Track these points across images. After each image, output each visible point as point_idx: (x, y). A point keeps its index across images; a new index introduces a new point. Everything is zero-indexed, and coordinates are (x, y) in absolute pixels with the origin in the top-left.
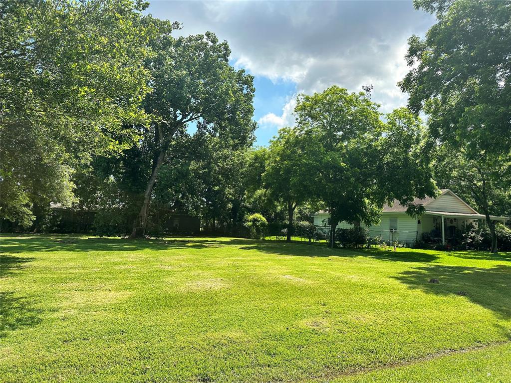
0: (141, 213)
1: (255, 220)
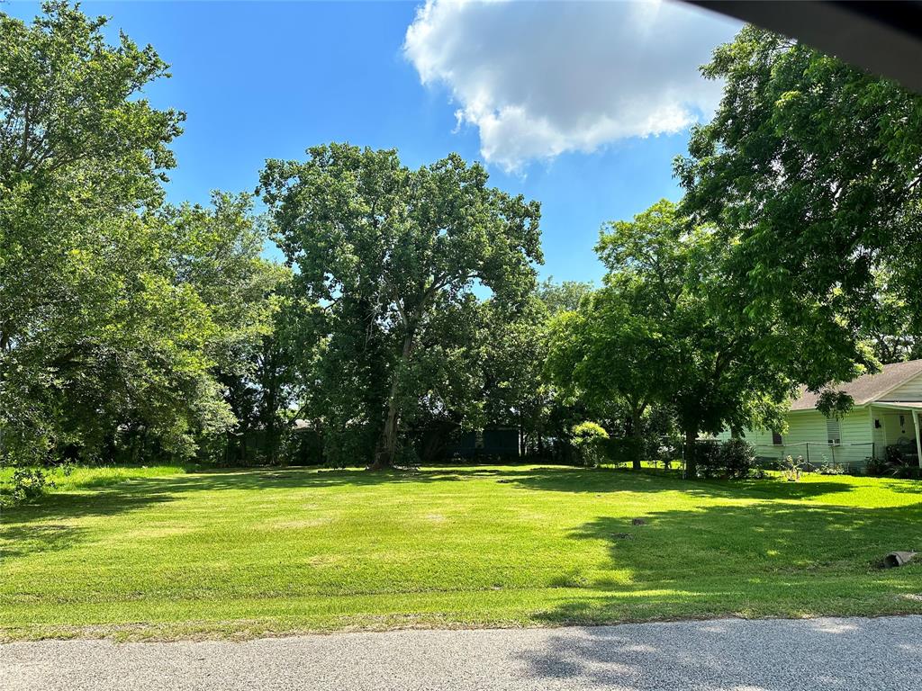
0: (386, 431)
1: (585, 434)
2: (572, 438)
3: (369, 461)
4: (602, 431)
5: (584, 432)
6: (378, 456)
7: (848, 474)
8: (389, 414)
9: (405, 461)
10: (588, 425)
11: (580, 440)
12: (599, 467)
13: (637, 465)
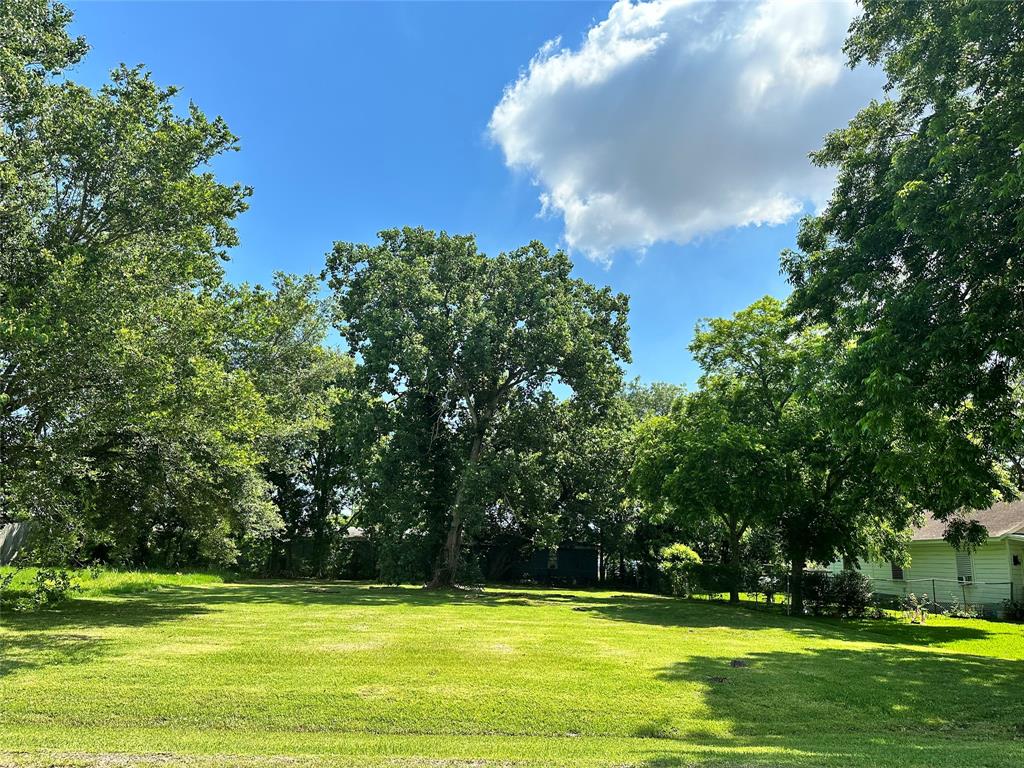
0: (448, 544)
1: (675, 558)
2: (660, 562)
3: (427, 578)
4: (694, 555)
5: (673, 555)
6: (438, 572)
7: (983, 618)
8: (453, 524)
9: (467, 580)
10: (679, 548)
11: (669, 565)
12: (690, 598)
13: (734, 597)
